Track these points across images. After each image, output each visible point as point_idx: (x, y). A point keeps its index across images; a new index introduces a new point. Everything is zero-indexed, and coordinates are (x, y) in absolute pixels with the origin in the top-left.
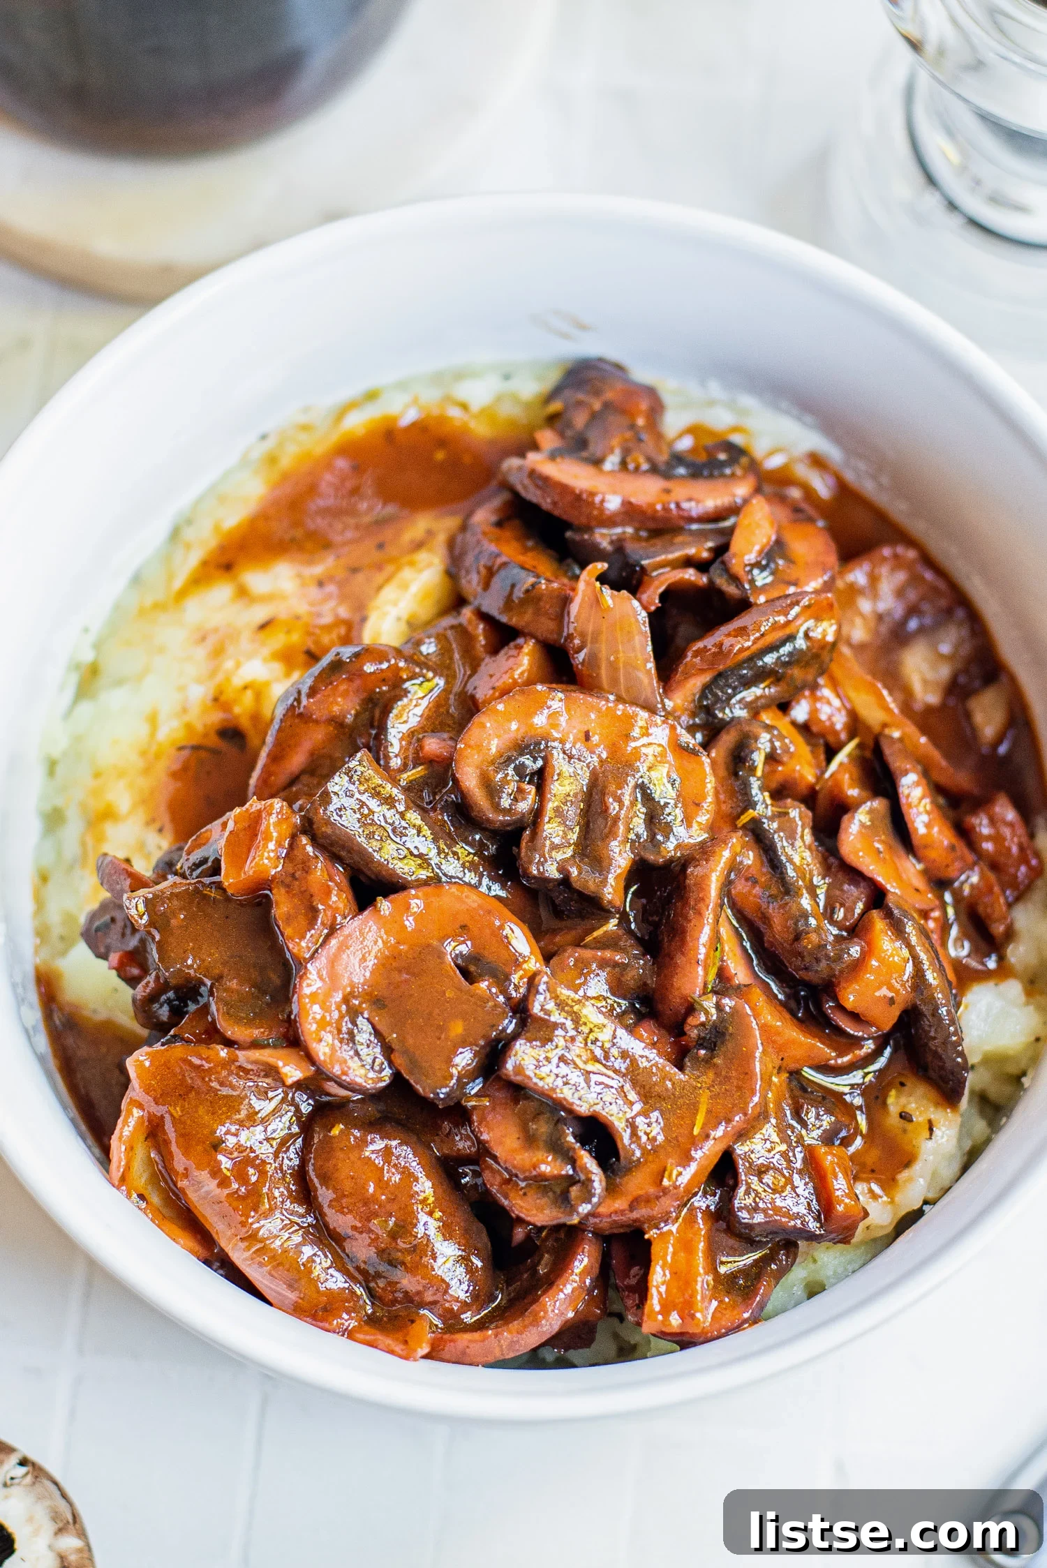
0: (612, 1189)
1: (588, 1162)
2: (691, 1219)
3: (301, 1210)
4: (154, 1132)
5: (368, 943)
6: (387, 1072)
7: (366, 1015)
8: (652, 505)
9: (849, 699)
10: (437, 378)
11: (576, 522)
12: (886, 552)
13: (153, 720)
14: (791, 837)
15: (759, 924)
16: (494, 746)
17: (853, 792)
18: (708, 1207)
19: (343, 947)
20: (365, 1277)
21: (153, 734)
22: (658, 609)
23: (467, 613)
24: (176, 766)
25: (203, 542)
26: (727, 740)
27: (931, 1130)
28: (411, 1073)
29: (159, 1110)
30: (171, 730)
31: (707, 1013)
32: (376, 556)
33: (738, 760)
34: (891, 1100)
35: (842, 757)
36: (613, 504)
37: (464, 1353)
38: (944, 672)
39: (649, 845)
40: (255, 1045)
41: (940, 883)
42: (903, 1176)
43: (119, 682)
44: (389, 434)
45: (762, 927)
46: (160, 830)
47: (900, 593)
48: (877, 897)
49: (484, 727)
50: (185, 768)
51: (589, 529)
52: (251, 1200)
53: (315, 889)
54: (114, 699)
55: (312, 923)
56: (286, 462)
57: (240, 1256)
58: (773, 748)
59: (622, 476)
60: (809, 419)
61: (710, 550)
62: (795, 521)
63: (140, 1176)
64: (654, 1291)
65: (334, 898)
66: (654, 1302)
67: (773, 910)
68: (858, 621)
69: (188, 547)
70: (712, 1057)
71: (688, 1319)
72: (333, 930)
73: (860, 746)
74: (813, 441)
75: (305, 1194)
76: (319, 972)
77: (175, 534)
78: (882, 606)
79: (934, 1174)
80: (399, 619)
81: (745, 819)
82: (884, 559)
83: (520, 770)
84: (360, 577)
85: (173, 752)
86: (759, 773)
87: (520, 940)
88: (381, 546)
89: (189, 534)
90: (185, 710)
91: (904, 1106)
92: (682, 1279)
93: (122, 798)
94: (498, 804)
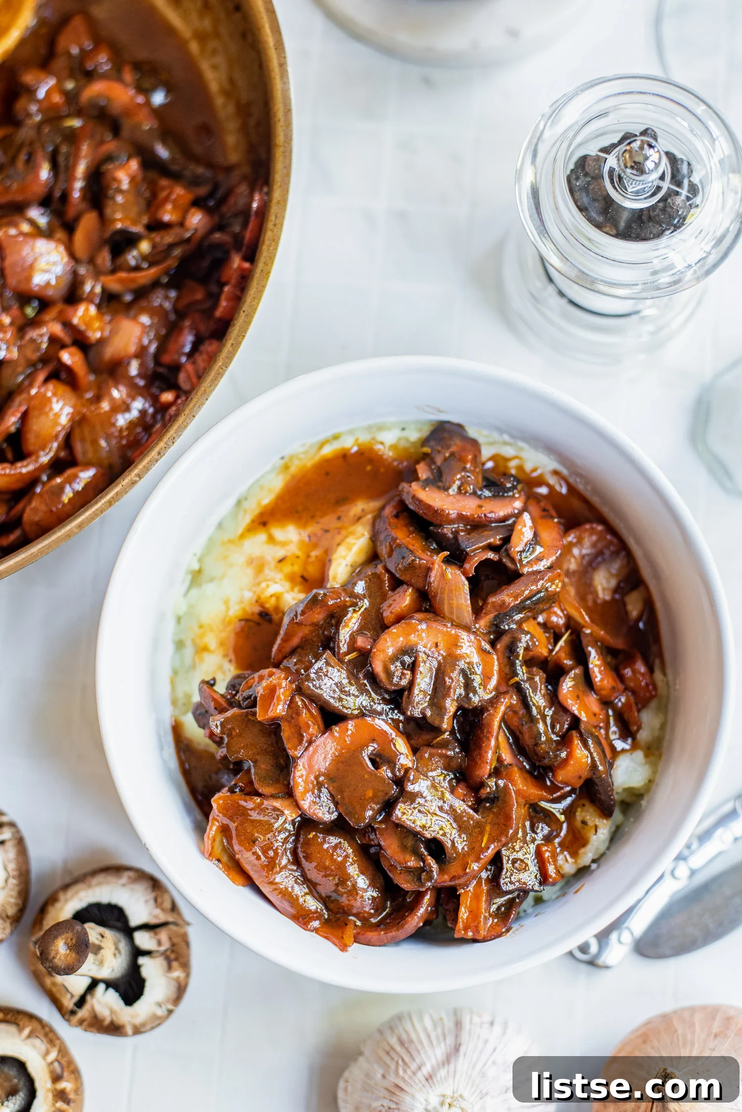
0: (441, 871)
1: (431, 861)
2: (479, 884)
3: (295, 868)
4: (225, 830)
5: (328, 748)
6: (336, 813)
7: (326, 786)
8: (472, 515)
9: (565, 609)
10: (369, 428)
11: (435, 522)
12: (588, 526)
13: (227, 602)
14: (535, 691)
15: (518, 733)
16: (390, 651)
17: (568, 662)
18: (488, 876)
19: (315, 751)
20: (325, 901)
21: (228, 609)
22: (473, 575)
23: (380, 569)
24: (238, 630)
25: (252, 510)
26: (506, 640)
27: (596, 831)
28: (347, 814)
29: (226, 821)
30: (235, 611)
31: (490, 788)
32: (338, 524)
33: (511, 649)
34: (578, 814)
35: (561, 643)
36: (453, 513)
37: (370, 941)
38: (613, 583)
39: (465, 699)
40: (273, 796)
41: (606, 703)
42: (582, 851)
43: (212, 580)
44: (344, 456)
45: (520, 736)
46: (230, 661)
47: (594, 545)
48: (575, 722)
49: (386, 641)
50: (242, 630)
51: (440, 526)
52: (271, 865)
53: (302, 725)
54: (209, 589)
55: (300, 742)
56: (293, 470)
57: (265, 890)
58: (528, 645)
59: (458, 497)
60: (552, 457)
61: (501, 539)
62: (543, 517)
63: (218, 850)
64: (460, 920)
65: (311, 730)
66: (460, 925)
67: (525, 728)
68: (573, 560)
69: (245, 511)
70: (492, 808)
71: (476, 933)
72: (310, 743)
73: (571, 634)
74: (554, 465)
75: (296, 861)
76: (303, 764)
77: (239, 503)
78: (584, 552)
79: (597, 849)
80: (347, 565)
81: (512, 681)
82: (586, 530)
83: (403, 663)
84: (329, 535)
85: (236, 620)
86: (521, 658)
87: (401, 745)
88: (339, 518)
89: (246, 505)
90: (242, 602)
91: (584, 817)
92: (474, 915)
93: (212, 641)
94: (392, 681)
